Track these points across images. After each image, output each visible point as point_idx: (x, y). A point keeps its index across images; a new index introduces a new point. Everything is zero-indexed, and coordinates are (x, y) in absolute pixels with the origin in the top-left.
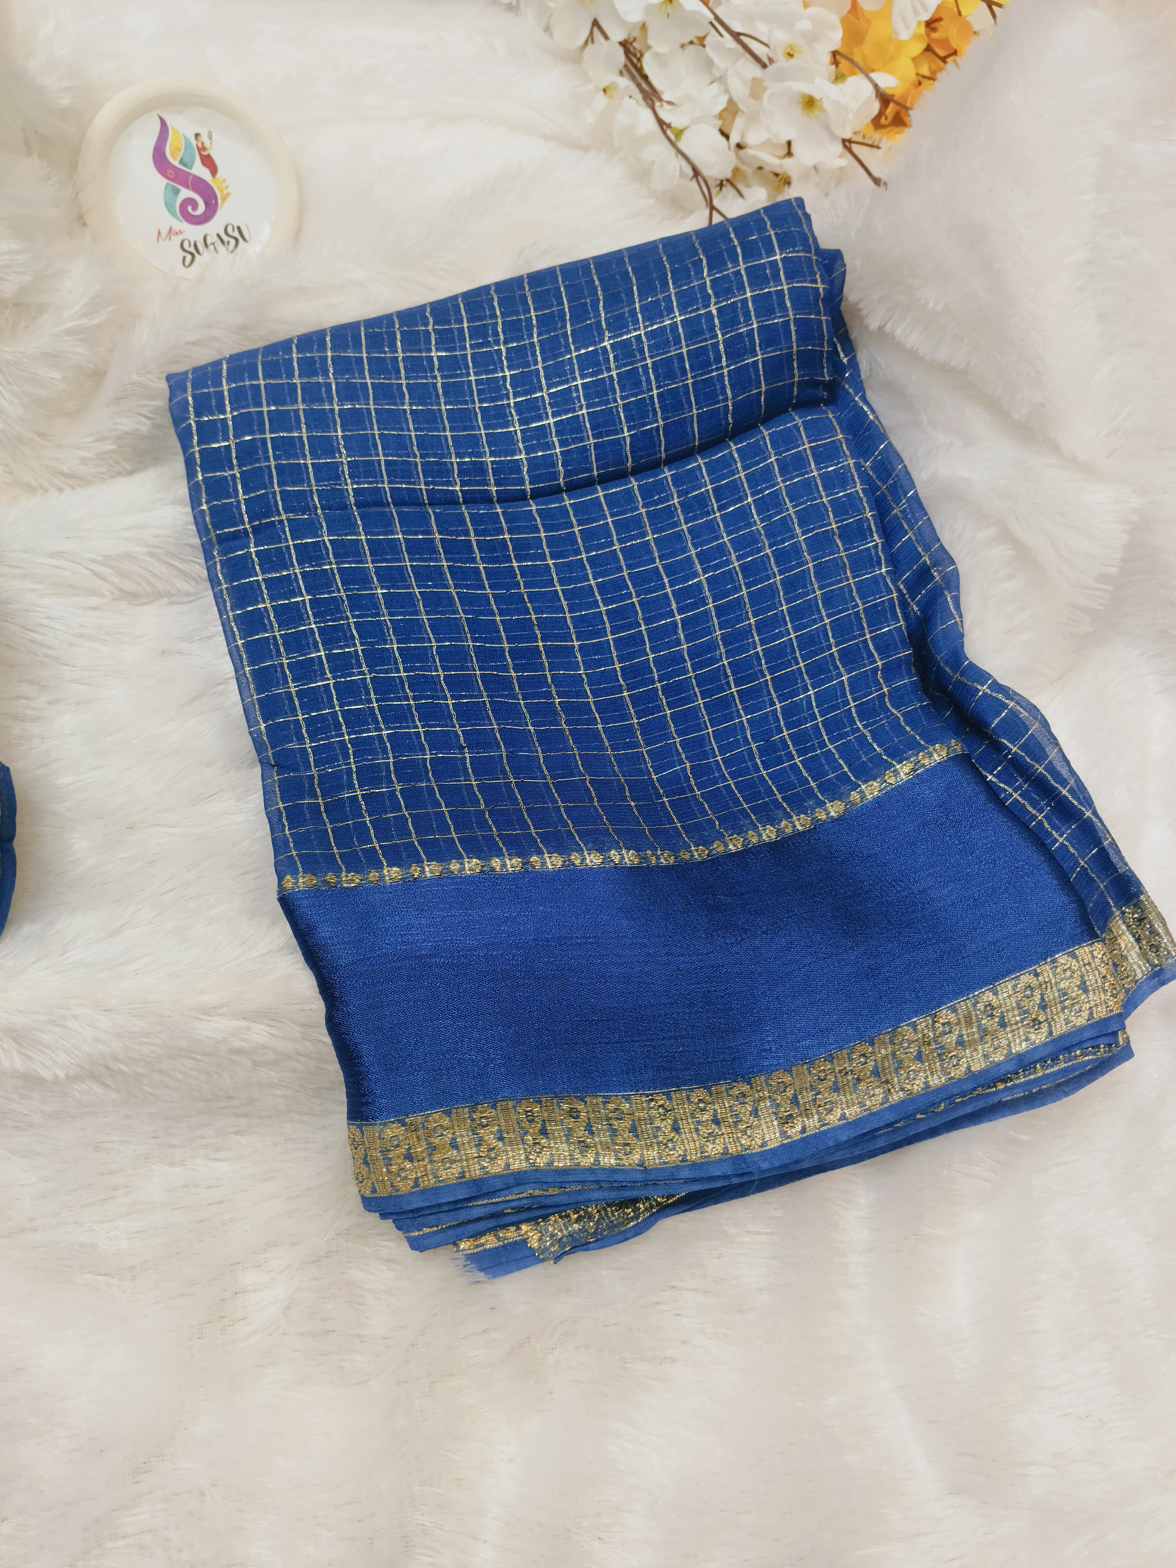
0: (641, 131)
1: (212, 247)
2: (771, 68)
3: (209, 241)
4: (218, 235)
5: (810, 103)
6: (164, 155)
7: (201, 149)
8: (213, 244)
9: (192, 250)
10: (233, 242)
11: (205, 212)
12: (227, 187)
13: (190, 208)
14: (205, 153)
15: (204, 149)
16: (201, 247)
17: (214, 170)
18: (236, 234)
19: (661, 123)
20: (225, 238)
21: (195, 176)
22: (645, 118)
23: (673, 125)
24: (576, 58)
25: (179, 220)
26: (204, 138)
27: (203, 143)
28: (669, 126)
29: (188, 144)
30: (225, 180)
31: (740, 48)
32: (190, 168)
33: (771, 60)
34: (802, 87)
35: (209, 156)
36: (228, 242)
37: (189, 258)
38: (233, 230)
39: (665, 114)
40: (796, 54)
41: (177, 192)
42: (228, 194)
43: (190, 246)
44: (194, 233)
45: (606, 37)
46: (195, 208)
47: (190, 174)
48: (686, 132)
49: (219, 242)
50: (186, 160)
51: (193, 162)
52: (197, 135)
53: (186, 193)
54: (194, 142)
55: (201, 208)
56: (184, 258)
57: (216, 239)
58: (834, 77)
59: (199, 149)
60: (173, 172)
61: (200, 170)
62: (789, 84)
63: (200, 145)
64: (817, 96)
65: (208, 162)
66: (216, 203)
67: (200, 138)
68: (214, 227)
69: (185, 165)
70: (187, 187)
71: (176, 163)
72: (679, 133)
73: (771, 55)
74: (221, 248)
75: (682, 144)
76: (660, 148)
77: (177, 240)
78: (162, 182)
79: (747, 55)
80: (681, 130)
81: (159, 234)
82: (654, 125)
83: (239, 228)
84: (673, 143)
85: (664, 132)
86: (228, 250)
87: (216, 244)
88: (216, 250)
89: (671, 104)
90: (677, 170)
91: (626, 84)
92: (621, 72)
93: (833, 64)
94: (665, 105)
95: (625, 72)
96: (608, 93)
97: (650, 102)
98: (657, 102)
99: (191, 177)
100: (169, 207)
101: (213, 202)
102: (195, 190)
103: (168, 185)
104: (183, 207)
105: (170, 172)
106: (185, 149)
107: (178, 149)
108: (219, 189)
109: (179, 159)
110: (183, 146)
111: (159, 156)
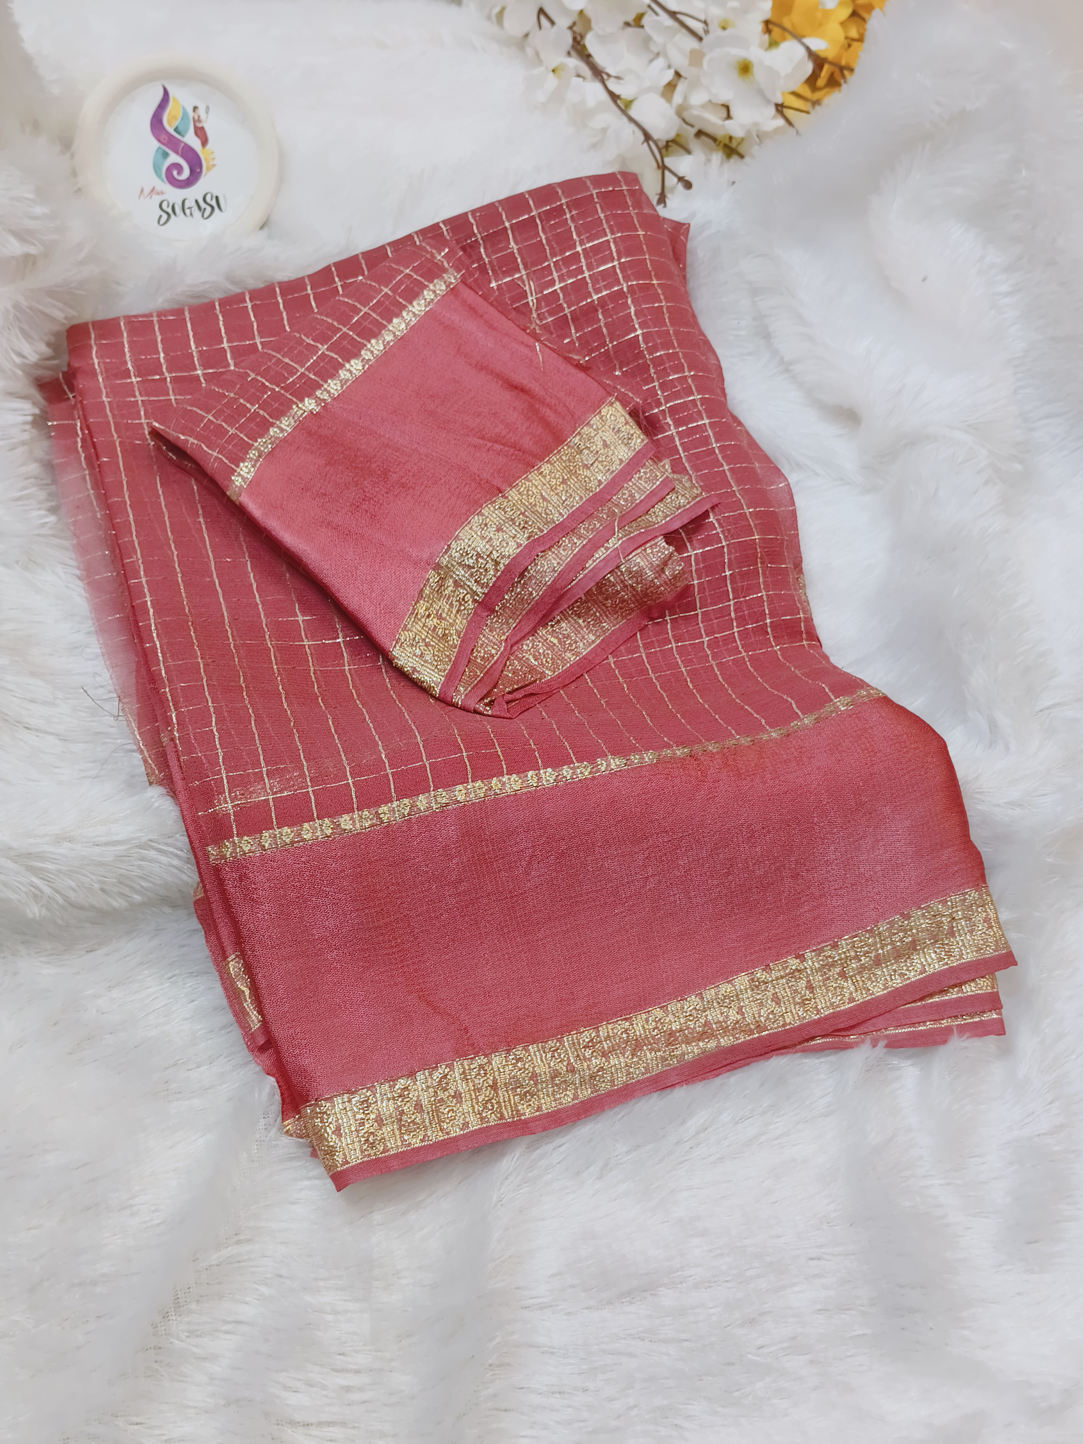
0: (591, 103)
1: (188, 212)
3: (187, 205)
4: (196, 201)
6: (161, 120)
7: (197, 120)
8: (190, 208)
9: (170, 210)
10: (209, 209)
11: (188, 179)
12: (214, 159)
13: (175, 173)
14: (199, 125)
15: (199, 120)
16: (178, 209)
17: (204, 142)
18: (214, 203)
19: (611, 94)
20: (203, 205)
21: (186, 145)
22: (594, 91)
23: (622, 97)
25: (163, 180)
26: (202, 112)
27: (199, 116)
28: (618, 97)
29: (185, 114)
30: (213, 153)
31: (676, 25)
32: (183, 136)
34: (739, 53)
35: (202, 128)
36: (205, 209)
37: (165, 217)
38: (212, 199)
39: (613, 86)
41: (166, 155)
42: (214, 165)
43: (168, 206)
44: (174, 195)
46: (180, 172)
47: (182, 142)
48: (636, 102)
49: (196, 208)
50: (181, 129)
51: (186, 131)
52: (195, 108)
53: (174, 158)
54: (191, 114)
55: (186, 173)
56: (161, 216)
57: (193, 204)
58: (767, 44)
59: (194, 121)
60: (166, 138)
61: (191, 140)
63: (196, 117)
65: (201, 133)
66: (201, 172)
67: (197, 111)
68: (194, 193)
69: (179, 133)
71: (171, 130)
72: (629, 103)
73: (707, 28)
74: (197, 213)
75: (633, 112)
76: (611, 117)
77: (157, 199)
78: (155, 144)
79: (684, 31)
80: (630, 98)
81: (142, 191)
82: (605, 96)
83: (217, 198)
84: (624, 112)
85: (615, 102)
86: (203, 216)
87: (193, 209)
88: (191, 214)
89: (618, 78)
90: (631, 135)
91: (575, 63)
92: (569, 53)
93: (765, 32)
94: (612, 79)
95: (573, 52)
96: (557, 73)
97: (600, 78)
98: (605, 77)
99: (183, 144)
100: (156, 168)
101: (198, 170)
102: (183, 156)
103: (159, 148)
104: (169, 170)
105: (163, 137)
106: (182, 119)
107: (175, 118)
108: (206, 159)
109: (174, 127)
110: (180, 116)
111: (157, 120)
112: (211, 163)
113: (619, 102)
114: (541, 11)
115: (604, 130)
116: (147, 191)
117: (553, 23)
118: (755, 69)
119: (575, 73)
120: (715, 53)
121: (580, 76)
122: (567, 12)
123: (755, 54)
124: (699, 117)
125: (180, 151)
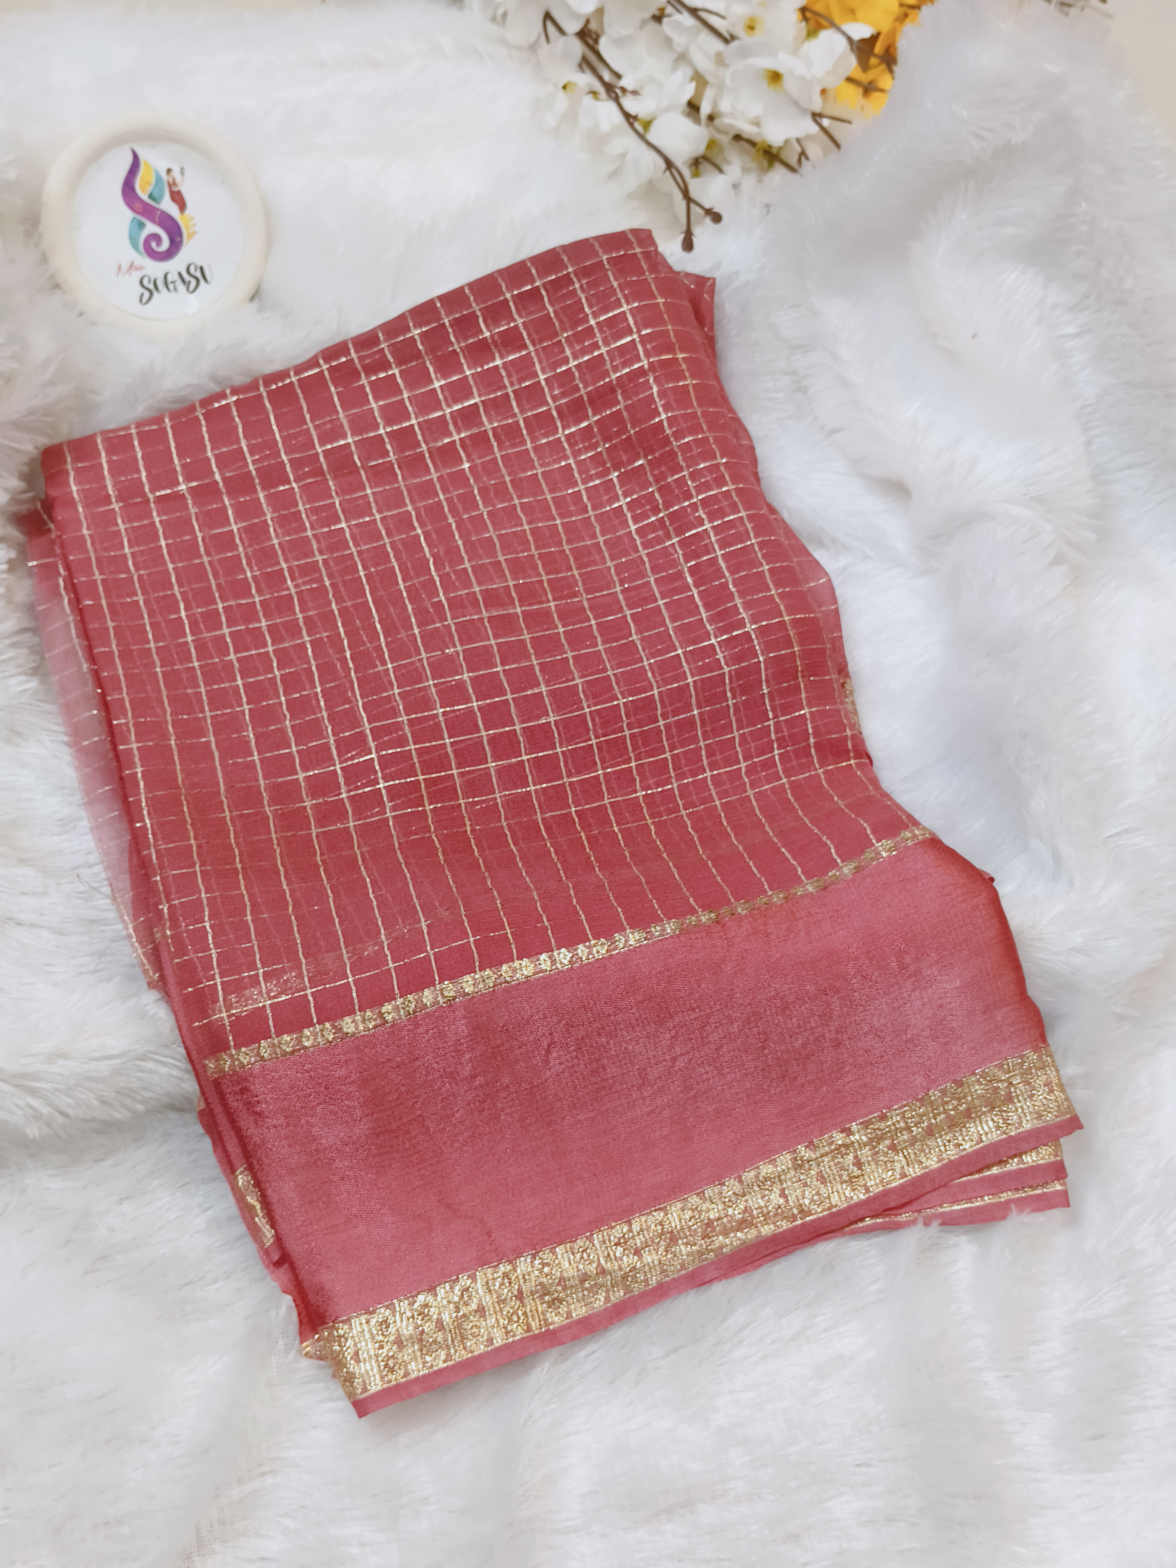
0: (605, 127)
1: (171, 286)
3: (170, 278)
4: (180, 274)
6: (133, 188)
7: (172, 184)
8: (173, 283)
9: (151, 286)
10: (193, 282)
11: (168, 250)
12: (194, 225)
13: (154, 244)
14: (175, 189)
15: (175, 184)
16: (160, 284)
17: (182, 206)
18: (198, 274)
19: (629, 117)
20: (187, 277)
21: (163, 212)
22: (607, 113)
23: (640, 116)
25: (141, 254)
26: (176, 173)
27: (174, 180)
28: (635, 118)
29: (159, 179)
30: (192, 218)
31: (698, 24)
32: (159, 202)
34: (765, 63)
35: (179, 192)
36: (189, 282)
37: (147, 295)
38: (196, 270)
39: (630, 104)
41: (141, 226)
42: (195, 233)
43: (149, 282)
44: (155, 269)
46: (159, 243)
47: (158, 209)
48: (654, 123)
49: (180, 281)
50: (156, 194)
51: (162, 197)
52: (169, 171)
53: (151, 228)
54: (165, 177)
55: (166, 244)
56: (142, 295)
57: (177, 277)
58: (804, 35)
59: (170, 185)
60: (141, 206)
61: (168, 206)
63: (171, 181)
65: (178, 199)
66: (181, 242)
67: (172, 174)
68: (176, 265)
69: (154, 199)
70: (153, 221)
71: (144, 197)
72: (647, 125)
74: (181, 287)
75: (651, 137)
76: (629, 142)
77: (136, 276)
78: (128, 215)
79: (708, 31)
80: (648, 119)
81: (120, 268)
82: (619, 118)
83: (201, 268)
84: (642, 137)
85: (631, 125)
86: (188, 289)
87: (176, 283)
88: (175, 289)
89: (635, 93)
90: (651, 163)
91: (586, 80)
92: (580, 66)
93: (801, 21)
94: (628, 94)
95: (584, 66)
96: (568, 89)
97: (613, 95)
98: (619, 92)
99: (159, 212)
100: (133, 240)
101: (178, 240)
102: (161, 225)
103: (134, 218)
104: (147, 242)
105: (137, 205)
106: (156, 184)
107: (148, 183)
108: (185, 226)
109: (148, 194)
110: (153, 180)
111: (128, 189)
112: (192, 230)
113: (637, 125)
114: (548, 16)
115: (622, 157)
116: (125, 267)
117: (562, 31)
118: (786, 79)
119: (587, 90)
120: (739, 65)
121: (594, 93)
122: (574, 15)
123: (782, 62)
124: (730, 125)
125: (157, 220)
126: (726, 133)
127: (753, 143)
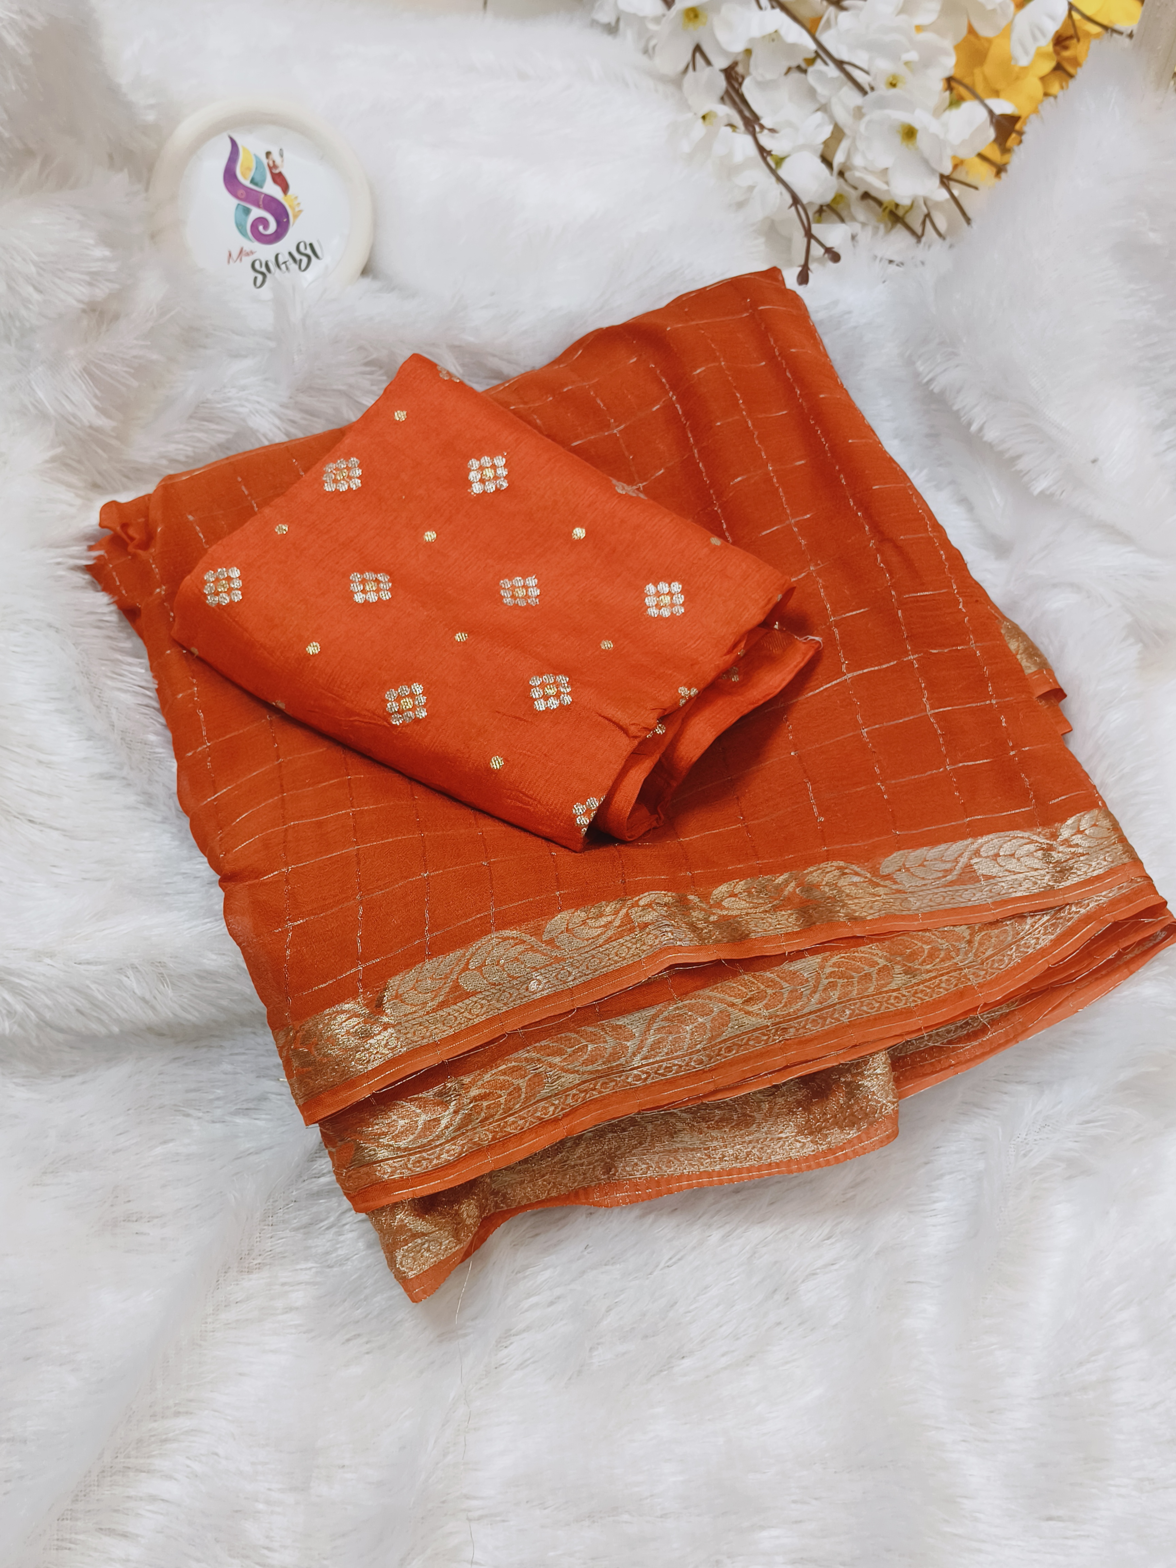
0: (738, 158)
1: (283, 267)
2: (871, 95)
3: (281, 260)
4: (290, 254)
5: (910, 133)
6: (234, 176)
7: (272, 167)
8: (285, 263)
9: (264, 270)
10: (305, 260)
11: (276, 231)
12: (299, 204)
13: (261, 228)
14: (277, 171)
15: (275, 166)
16: (272, 266)
17: (285, 187)
18: (309, 251)
19: (763, 152)
20: (298, 257)
21: (266, 196)
22: (743, 144)
23: (773, 153)
24: (677, 82)
25: (249, 239)
26: (276, 156)
27: (274, 162)
28: (769, 153)
29: (259, 162)
30: (297, 197)
31: (842, 76)
32: (261, 187)
33: (872, 89)
34: (904, 117)
35: (280, 174)
36: (301, 260)
37: (260, 278)
38: (306, 248)
39: (765, 140)
40: (899, 85)
41: (247, 211)
42: (301, 212)
43: (261, 266)
44: (265, 252)
45: (708, 62)
46: (266, 226)
47: (262, 193)
48: (787, 161)
49: (291, 261)
50: (258, 179)
51: (264, 181)
52: (268, 154)
53: (257, 212)
54: (265, 161)
55: (273, 227)
56: (255, 278)
57: (287, 257)
58: (945, 104)
59: (270, 168)
60: (243, 192)
61: (271, 189)
62: (888, 112)
63: (271, 164)
64: (916, 125)
65: (280, 180)
66: (288, 221)
67: (271, 157)
68: (286, 245)
69: (256, 184)
70: (258, 206)
71: (246, 182)
72: (780, 161)
73: (873, 84)
74: (293, 266)
75: (783, 172)
76: (759, 175)
77: (248, 260)
78: (233, 202)
79: (850, 84)
80: (781, 156)
81: (229, 254)
82: (753, 151)
83: (311, 245)
84: (774, 173)
85: (764, 159)
86: (300, 267)
87: (288, 263)
88: (287, 268)
89: (772, 131)
90: (778, 197)
91: (726, 111)
92: (722, 99)
93: (946, 90)
94: (766, 131)
95: (726, 99)
96: (707, 120)
97: (751, 129)
98: (757, 129)
99: (263, 196)
100: (240, 227)
101: (285, 220)
102: (266, 208)
103: (239, 205)
104: (254, 226)
105: (241, 192)
106: (256, 168)
107: (249, 169)
108: (290, 206)
109: (250, 179)
110: (253, 165)
111: (230, 177)
112: (297, 209)
113: (769, 159)
114: (698, 49)
115: (751, 188)
116: (235, 253)
118: (919, 136)
119: (726, 122)
120: (876, 115)
121: (732, 126)
122: (724, 53)
123: (920, 119)
124: (861, 180)
125: (262, 206)
126: (855, 188)
127: (879, 203)
